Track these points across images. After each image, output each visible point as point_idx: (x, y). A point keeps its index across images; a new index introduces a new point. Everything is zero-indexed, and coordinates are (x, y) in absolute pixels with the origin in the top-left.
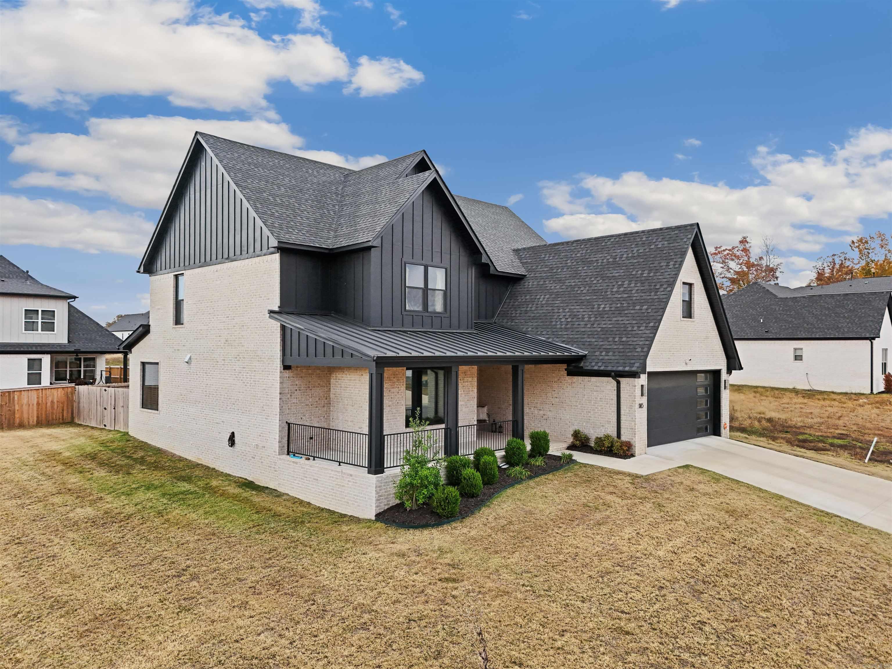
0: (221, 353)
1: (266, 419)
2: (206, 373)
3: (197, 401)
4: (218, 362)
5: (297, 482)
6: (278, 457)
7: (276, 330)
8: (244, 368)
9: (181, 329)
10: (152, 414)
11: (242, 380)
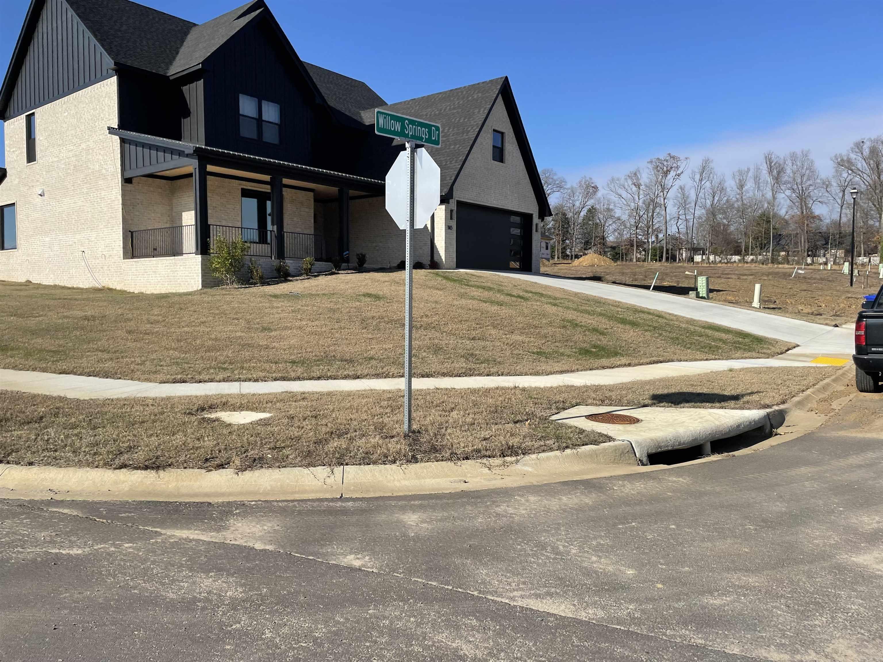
0: (70, 179)
1: (111, 230)
2: (58, 202)
3: (51, 230)
4: (68, 189)
5: (139, 278)
6: (123, 261)
7: (117, 147)
8: (91, 188)
9: (34, 166)
10: (11, 253)
11: (89, 200)
